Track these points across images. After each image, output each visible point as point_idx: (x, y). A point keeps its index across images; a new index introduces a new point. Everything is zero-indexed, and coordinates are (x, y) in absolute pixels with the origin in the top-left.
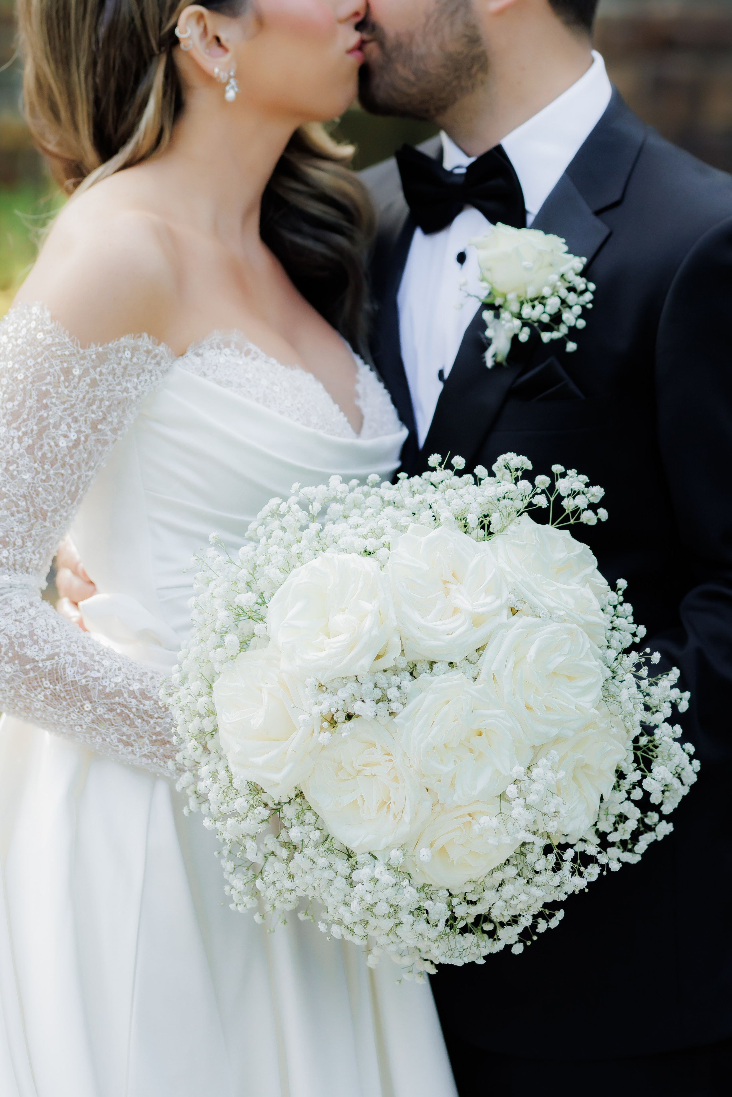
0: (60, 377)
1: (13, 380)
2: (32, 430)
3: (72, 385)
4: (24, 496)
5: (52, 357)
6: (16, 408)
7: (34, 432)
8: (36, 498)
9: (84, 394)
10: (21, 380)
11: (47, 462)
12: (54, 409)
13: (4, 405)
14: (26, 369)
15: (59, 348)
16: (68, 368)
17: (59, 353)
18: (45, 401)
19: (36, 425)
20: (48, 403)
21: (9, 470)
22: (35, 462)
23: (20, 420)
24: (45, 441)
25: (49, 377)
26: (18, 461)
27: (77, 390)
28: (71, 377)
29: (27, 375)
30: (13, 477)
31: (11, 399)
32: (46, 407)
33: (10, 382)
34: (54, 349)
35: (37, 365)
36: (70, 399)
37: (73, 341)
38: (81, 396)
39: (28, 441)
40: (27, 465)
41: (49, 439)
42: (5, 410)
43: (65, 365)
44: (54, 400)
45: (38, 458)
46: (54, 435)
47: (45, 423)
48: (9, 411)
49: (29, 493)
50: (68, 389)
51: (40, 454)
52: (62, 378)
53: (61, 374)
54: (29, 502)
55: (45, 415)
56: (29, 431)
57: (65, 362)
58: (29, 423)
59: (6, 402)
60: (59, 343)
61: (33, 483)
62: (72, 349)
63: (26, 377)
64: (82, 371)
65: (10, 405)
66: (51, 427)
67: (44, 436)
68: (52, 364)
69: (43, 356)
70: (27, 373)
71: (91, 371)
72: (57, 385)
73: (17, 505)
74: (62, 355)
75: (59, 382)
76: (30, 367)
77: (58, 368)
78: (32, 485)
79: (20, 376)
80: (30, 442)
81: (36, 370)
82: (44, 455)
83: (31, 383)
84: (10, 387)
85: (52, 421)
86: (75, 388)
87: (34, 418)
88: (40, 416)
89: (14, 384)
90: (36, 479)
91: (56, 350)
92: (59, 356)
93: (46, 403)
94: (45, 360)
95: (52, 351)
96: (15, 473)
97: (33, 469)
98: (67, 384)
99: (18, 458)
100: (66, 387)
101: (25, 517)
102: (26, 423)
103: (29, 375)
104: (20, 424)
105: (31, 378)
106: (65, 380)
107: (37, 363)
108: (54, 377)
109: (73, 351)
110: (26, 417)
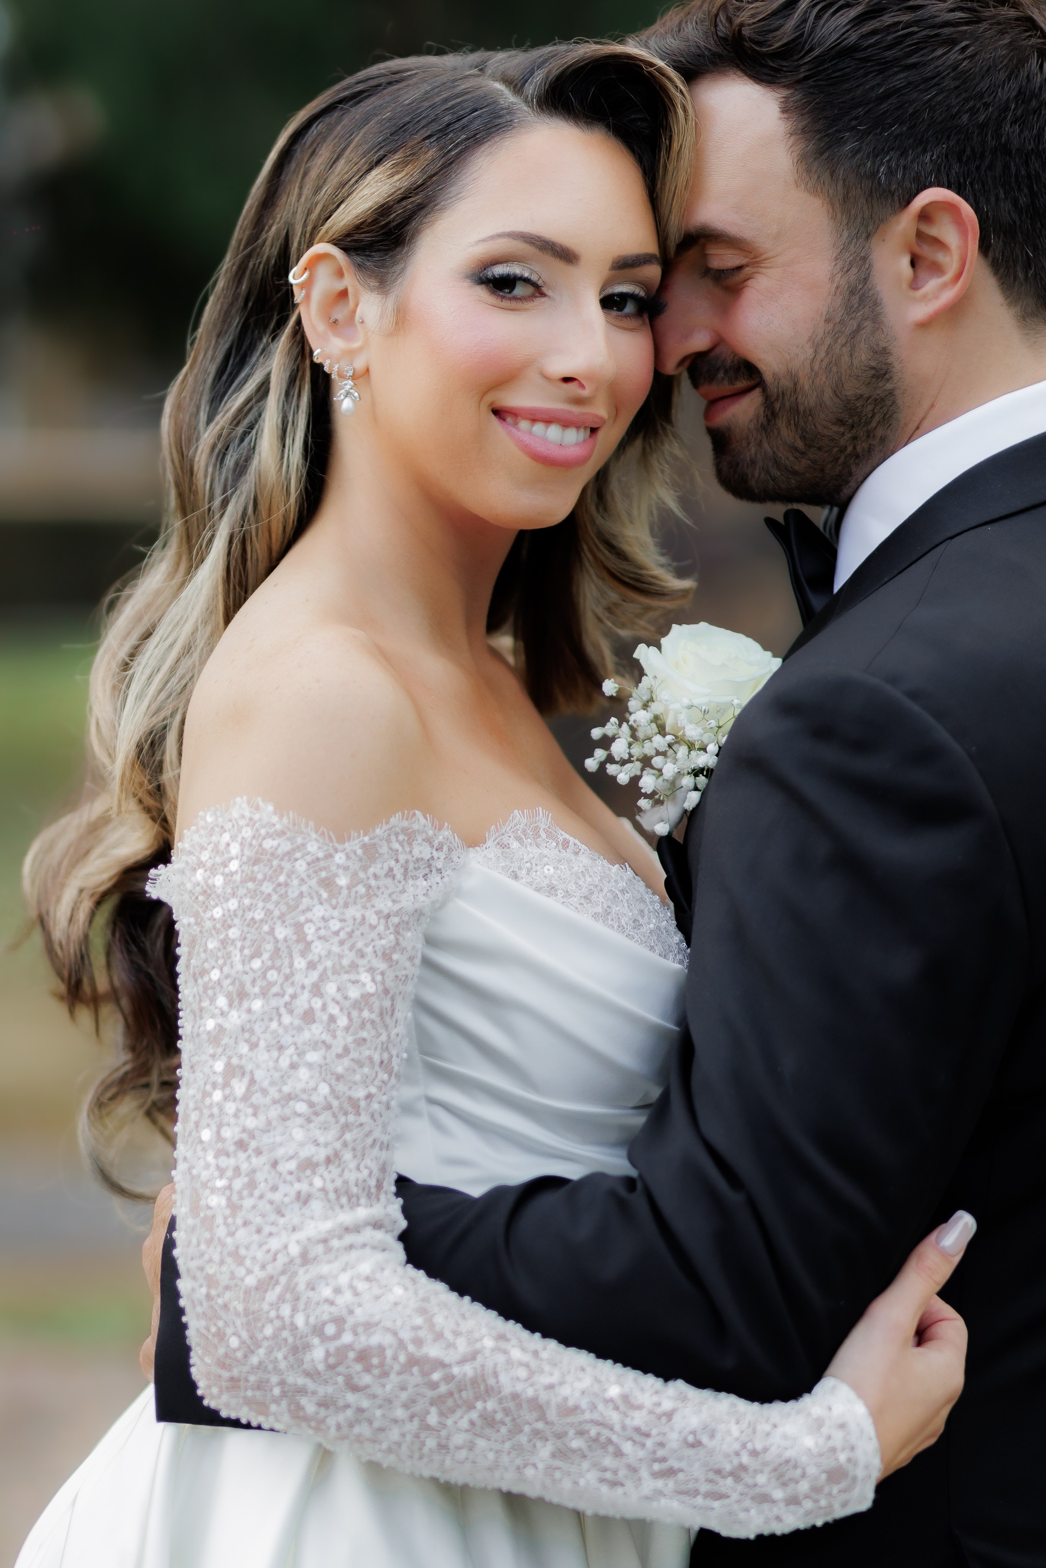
10: (262, 921)
13: (247, 968)
14: (264, 900)
29: (268, 910)
31: (257, 954)
35: (278, 889)
42: (251, 975)
48: (259, 973)
59: (249, 961)
63: (269, 913)
65: (256, 964)
76: (269, 895)
81: (281, 896)
83: (279, 918)
84: (249, 936)
89: (253, 930)
107: (280, 885)
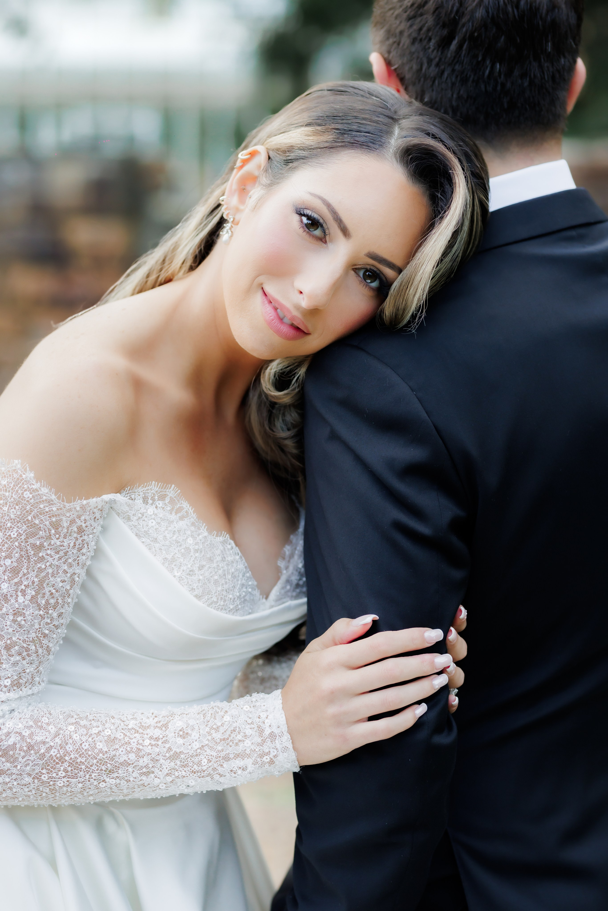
0: (51, 531)
1: (7, 538)
2: (33, 582)
3: (62, 535)
4: (33, 641)
5: (41, 514)
6: (15, 564)
7: (35, 584)
8: (42, 640)
9: (73, 541)
11: (50, 607)
12: (50, 559)
15: (47, 504)
16: (56, 521)
17: (47, 509)
18: (41, 555)
19: (36, 576)
20: (44, 555)
21: (16, 620)
22: (40, 609)
23: (21, 575)
24: (46, 589)
25: (41, 532)
26: (24, 611)
27: (67, 539)
28: (60, 529)
30: (20, 626)
32: (42, 558)
33: (6, 540)
34: (42, 506)
36: (62, 548)
37: (59, 498)
38: (72, 545)
39: (31, 592)
40: (33, 613)
41: (50, 587)
43: (54, 519)
44: (49, 552)
45: (42, 605)
46: (54, 582)
47: (43, 574)
49: (37, 637)
50: (59, 540)
51: (43, 602)
52: (53, 531)
53: (50, 527)
54: (37, 645)
55: (43, 567)
56: (31, 584)
57: (53, 516)
58: (29, 576)
60: (46, 500)
61: (40, 628)
62: (59, 504)
64: (69, 522)
66: (50, 576)
67: (45, 585)
68: (42, 520)
69: (33, 513)
70: (20, 531)
71: (77, 520)
72: (49, 537)
73: (27, 650)
74: (50, 511)
75: (50, 535)
77: (47, 523)
78: (39, 630)
79: (14, 534)
80: (33, 593)
82: (47, 602)
85: (50, 571)
86: (65, 537)
87: (34, 571)
88: (39, 568)
90: (42, 624)
91: (44, 507)
92: (47, 512)
93: (43, 556)
94: (34, 517)
95: (40, 508)
96: (23, 622)
97: (38, 616)
98: (57, 536)
99: (24, 609)
100: (58, 539)
101: (34, 658)
102: (26, 577)
103: (22, 532)
104: (21, 578)
105: (24, 534)
106: (57, 533)
108: (45, 531)
109: (60, 506)
110: (25, 571)
